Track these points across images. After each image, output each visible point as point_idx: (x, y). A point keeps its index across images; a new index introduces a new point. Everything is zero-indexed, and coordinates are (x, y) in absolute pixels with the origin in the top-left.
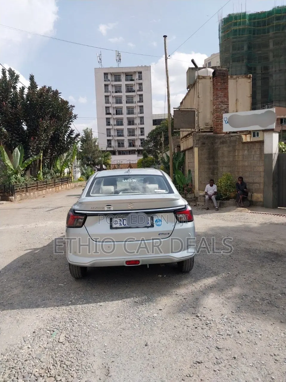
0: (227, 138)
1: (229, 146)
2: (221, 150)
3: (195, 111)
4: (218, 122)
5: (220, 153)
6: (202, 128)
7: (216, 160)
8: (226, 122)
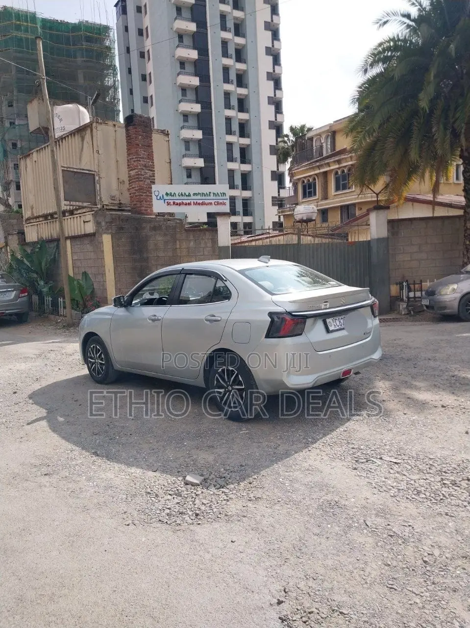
0: (162, 223)
1: (165, 235)
2: (151, 239)
3: (94, 175)
4: (142, 197)
5: (151, 244)
6: (107, 204)
7: (145, 255)
8: (159, 198)
